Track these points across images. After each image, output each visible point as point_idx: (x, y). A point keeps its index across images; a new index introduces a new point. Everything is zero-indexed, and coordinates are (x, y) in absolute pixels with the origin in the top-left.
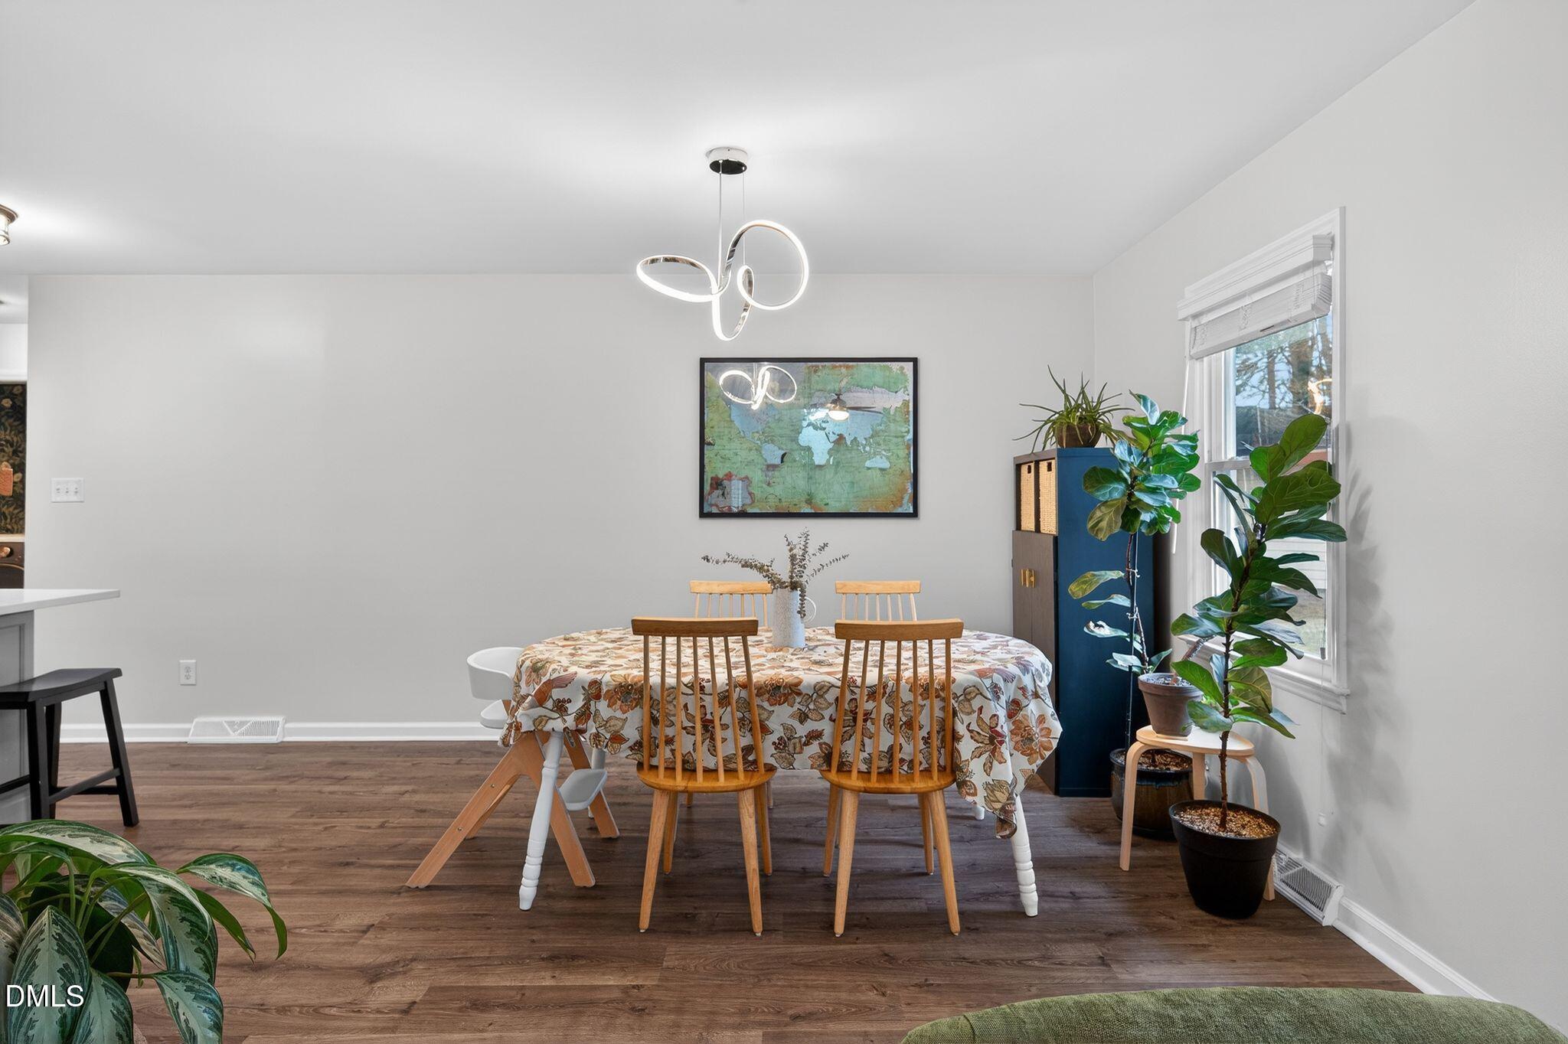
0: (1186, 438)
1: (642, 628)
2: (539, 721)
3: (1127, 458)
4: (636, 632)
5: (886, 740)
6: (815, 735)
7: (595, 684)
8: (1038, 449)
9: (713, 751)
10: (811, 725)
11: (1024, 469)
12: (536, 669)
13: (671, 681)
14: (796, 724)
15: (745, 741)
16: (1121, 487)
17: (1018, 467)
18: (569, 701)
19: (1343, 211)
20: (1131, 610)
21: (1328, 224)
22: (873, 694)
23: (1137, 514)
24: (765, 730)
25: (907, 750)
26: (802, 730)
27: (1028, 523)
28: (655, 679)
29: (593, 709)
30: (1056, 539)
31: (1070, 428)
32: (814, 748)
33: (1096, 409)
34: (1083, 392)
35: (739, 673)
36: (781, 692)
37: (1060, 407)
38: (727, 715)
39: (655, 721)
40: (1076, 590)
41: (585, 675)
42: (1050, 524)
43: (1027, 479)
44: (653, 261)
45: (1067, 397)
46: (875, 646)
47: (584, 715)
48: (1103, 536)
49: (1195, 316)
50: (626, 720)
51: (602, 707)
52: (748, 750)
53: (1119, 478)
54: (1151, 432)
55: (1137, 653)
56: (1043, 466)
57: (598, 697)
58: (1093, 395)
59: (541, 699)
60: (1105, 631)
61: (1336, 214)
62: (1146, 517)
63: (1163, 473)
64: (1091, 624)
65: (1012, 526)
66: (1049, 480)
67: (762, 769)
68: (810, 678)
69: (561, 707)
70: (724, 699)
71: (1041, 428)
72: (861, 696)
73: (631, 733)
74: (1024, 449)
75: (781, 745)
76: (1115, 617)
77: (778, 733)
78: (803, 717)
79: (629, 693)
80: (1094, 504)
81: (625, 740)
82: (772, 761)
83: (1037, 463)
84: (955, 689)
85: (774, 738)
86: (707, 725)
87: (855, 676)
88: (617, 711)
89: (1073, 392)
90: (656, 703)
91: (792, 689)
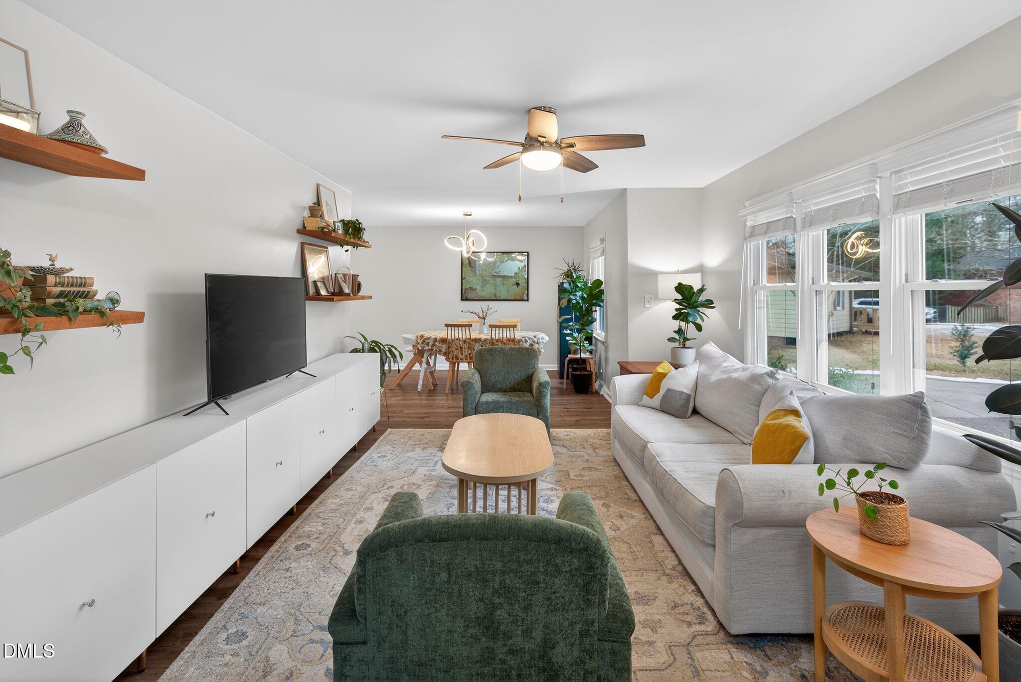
1: (447, 325)
2: (423, 347)
3: (568, 287)
4: (445, 326)
7: (436, 339)
9: (462, 354)
12: (422, 336)
13: (453, 338)
14: (481, 348)
15: (470, 352)
16: (568, 294)
18: (430, 343)
19: (605, 233)
21: (602, 236)
22: (497, 341)
23: (571, 301)
28: (449, 337)
29: (435, 344)
35: (468, 337)
36: (477, 340)
37: (566, 269)
38: (466, 346)
39: (449, 348)
41: (433, 337)
44: (450, 238)
45: (568, 267)
46: (501, 329)
47: (433, 346)
49: (593, 248)
50: (443, 347)
51: (437, 344)
52: (470, 354)
53: (569, 292)
57: (436, 341)
59: (423, 342)
60: (568, 331)
61: (604, 234)
68: (483, 337)
69: (428, 344)
70: (465, 342)
72: (495, 341)
73: (444, 350)
79: (444, 341)
81: (444, 352)
86: (461, 348)
87: (493, 336)
88: (440, 345)
89: (570, 264)
90: (449, 343)
91: (480, 340)
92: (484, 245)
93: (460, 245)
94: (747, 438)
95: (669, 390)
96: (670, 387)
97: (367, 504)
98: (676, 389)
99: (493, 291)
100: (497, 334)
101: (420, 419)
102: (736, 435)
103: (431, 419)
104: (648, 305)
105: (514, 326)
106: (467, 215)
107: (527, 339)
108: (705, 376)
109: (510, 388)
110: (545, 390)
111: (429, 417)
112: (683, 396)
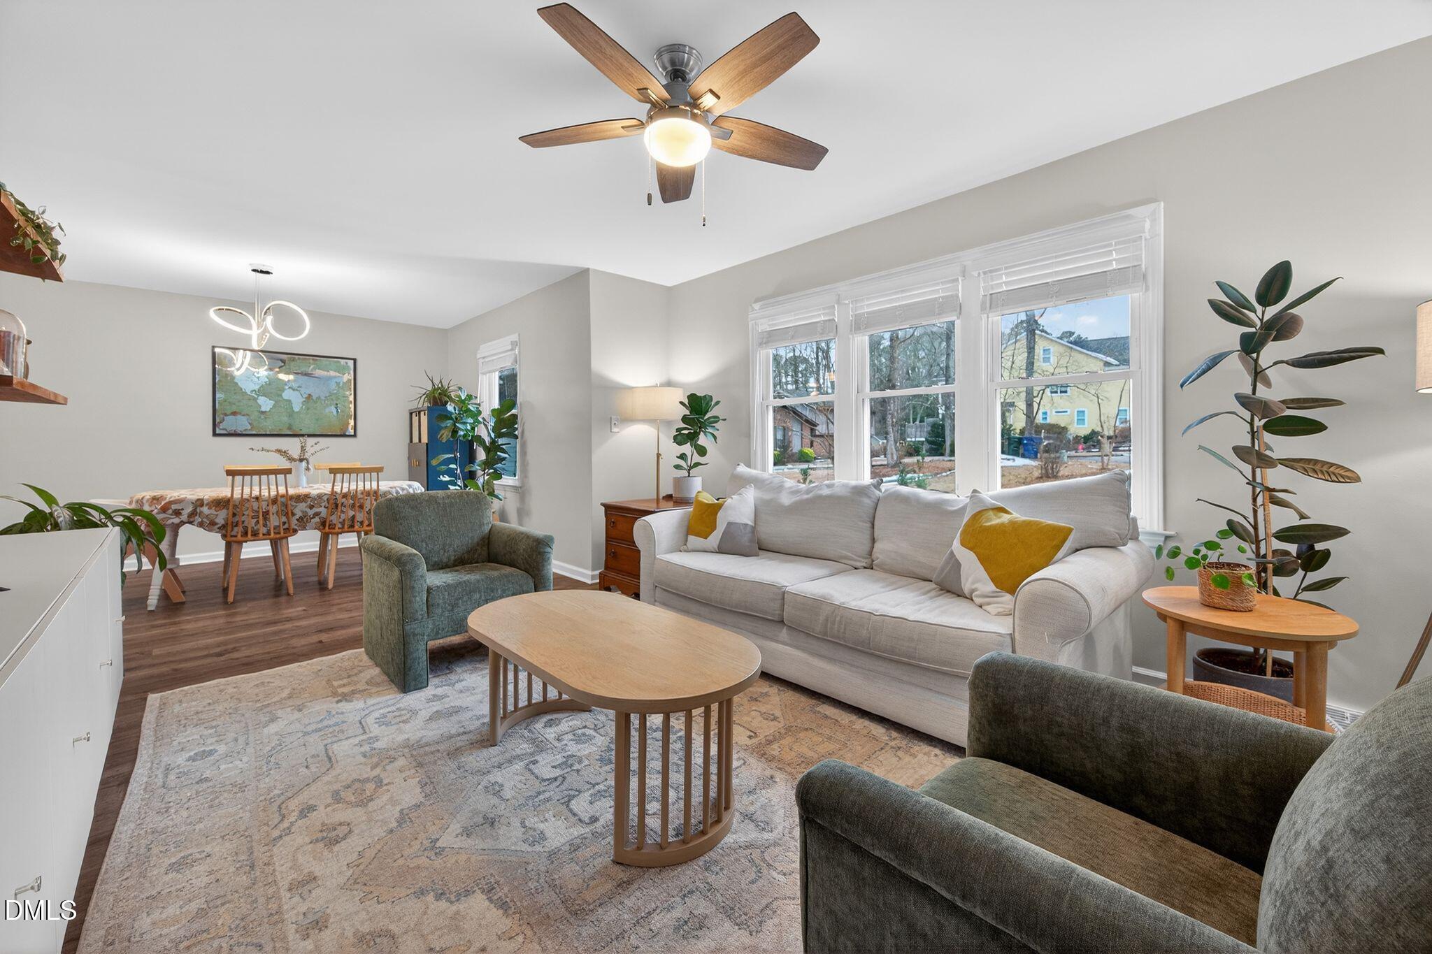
0: (476, 404)
1: (230, 473)
3: (453, 411)
5: (351, 513)
6: (317, 514)
7: (200, 500)
8: (420, 406)
10: (315, 510)
11: (414, 415)
12: (157, 498)
13: (245, 496)
14: (308, 510)
16: (451, 421)
17: (411, 414)
18: (182, 509)
19: (519, 334)
20: (457, 470)
22: (345, 496)
23: (457, 432)
24: (293, 514)
25: (359, 517)
26: (311, 513)
27: (416, 440)
28: (237, 495)
29: (198, 511)
30: (427, 444)
31: (434, 397)
32: (317, 519)
33: (446, 390)
34: (441, 382)
35: (282, 492)
36: (302, 498)
37: (430, 388)
38: (273, 509)
39: (233, 515)
40: (434, 462)
41: (192, 498)
42: (425, 439)
43: (415, 419)
44: (219, 309)
45: (433, 385)
48: (444, 441)
49: (484, 358)
50: (217, 515)
51: (205, 510)
53: (452, 419)
54: (463, 402)
55: (459, 486)
56: (422, 413)
57: (202, 505)
58: (445, 384)
60: (447, 478)
62: (461, 433)
63: (467, 417)
64: (441, 477)
65: (408, 441)
66: (424, 419)
67: (291, 531)
68: (315, 491)
70: (274, 502)
71: (421, 397)
72: (340, 497)
74: (414, 406)
75: (300, 520)
76: (451, 473)
77: (299, 514)
78: (311, 507)
79: (221, 503)
80: (441, 428)
81: (216, 524)
82: (296, 527)
83: (419, 412)
84: (380, 493)
85: (297, 517)
87: (337, 489)
88: (213, 511)
89: (437, 382)
90: (235, 506)
91: (307, 496)
92: (304, 329)
93: (249, 327)
94: (859, 561)
95: (730, 524)
96: (732, 519)
97: (285, 875)
98: (738, 521)
99: (285, 419)
100: (345, 486)
101: (216, 659)
102: (843, 561)
103: (246, 652)
104: (615, 430)
105: (379, 470)
106: (262, 272)
107: (398, 489)
108: (767, 503)
109: (455, 561)
110: (549, 550)
111: (235, 650)
112: (749, 529)
